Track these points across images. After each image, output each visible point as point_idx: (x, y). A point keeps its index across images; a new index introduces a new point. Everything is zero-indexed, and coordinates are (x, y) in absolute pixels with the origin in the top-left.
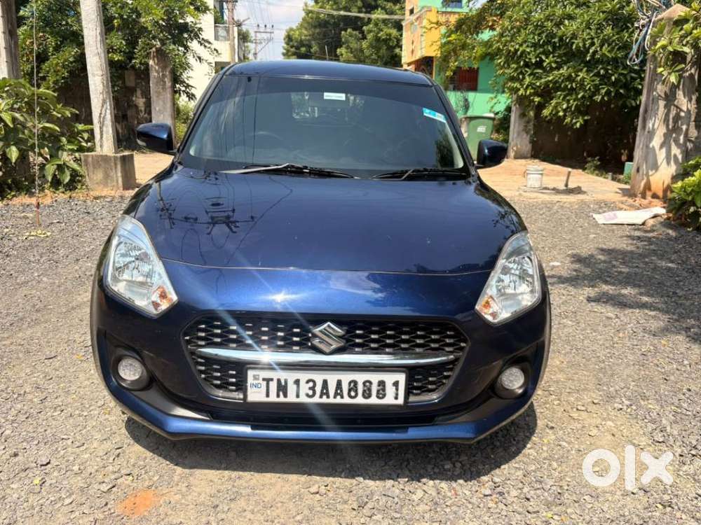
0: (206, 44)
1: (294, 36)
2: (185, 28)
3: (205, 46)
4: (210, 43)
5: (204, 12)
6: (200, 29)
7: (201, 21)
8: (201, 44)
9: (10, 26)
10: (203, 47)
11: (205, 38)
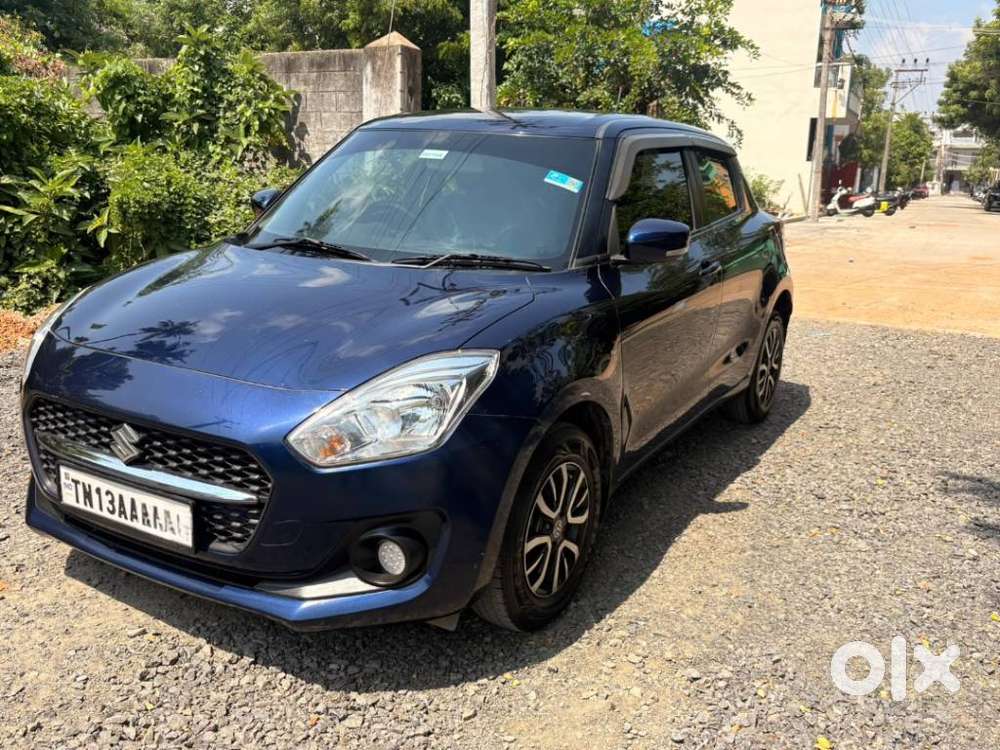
0: (735, 90)
1: (960, 74)
2: (702, 72)
3: (733, 93)
4: (739, 88)
5: (733, 46)
6: (726, 73)
7: (728, 61)
8: (727, 91)
9: (411, 82)
10: (729, 95)
11: (732, 82)
